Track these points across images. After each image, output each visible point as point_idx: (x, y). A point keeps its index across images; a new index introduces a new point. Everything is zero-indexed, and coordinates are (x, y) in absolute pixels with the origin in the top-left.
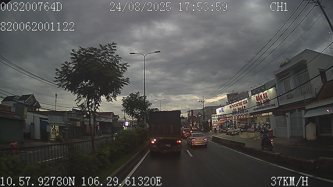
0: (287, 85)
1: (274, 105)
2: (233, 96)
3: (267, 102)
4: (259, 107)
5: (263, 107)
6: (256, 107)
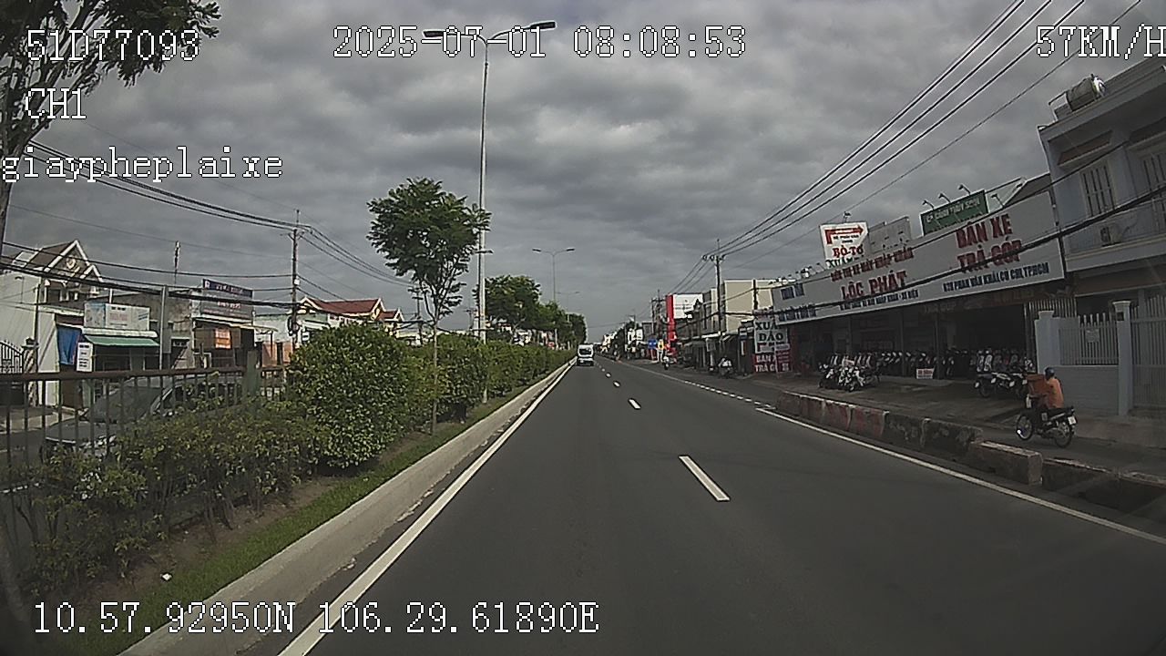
0: (1098, 187)
1: (1046, 268)
2: (845, 237)
3: (1012, 252)
4: (970, 275)
5: (991, 279)
6: (960, 277)
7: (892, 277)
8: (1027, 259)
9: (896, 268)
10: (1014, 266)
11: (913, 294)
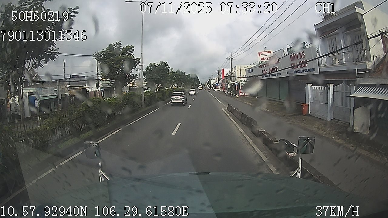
1: (314, 70)
2: (265, 54)
4: (294, 70)
5: (299, 72)
7: (274, 68)
10: (305, 68)
11: (280, 74)
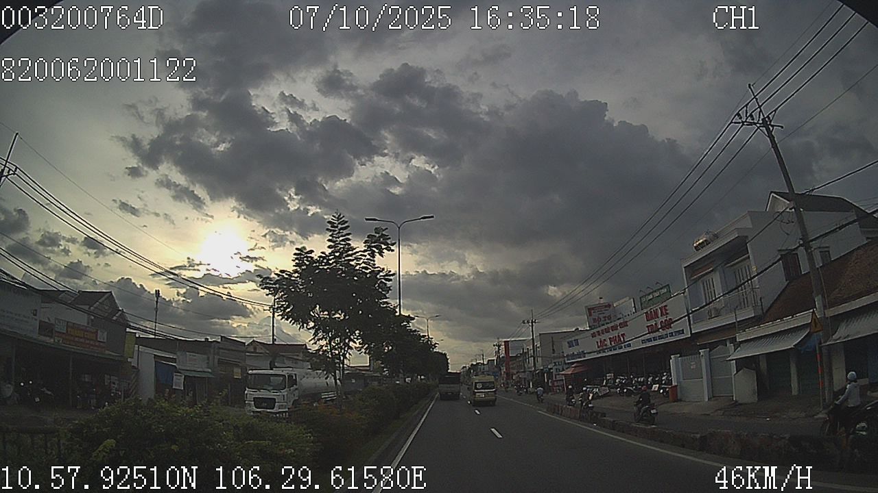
0: (709, 287)
1: (682, 332)
2: (600, 311)
3: (667, 325)
4: (652, 335)
5: (661, 337)
6: (648, 336)
7: (619, 336)
8: (675, 327)
9: (621, 331)
10: (670, 331)
11: (629, 345)
